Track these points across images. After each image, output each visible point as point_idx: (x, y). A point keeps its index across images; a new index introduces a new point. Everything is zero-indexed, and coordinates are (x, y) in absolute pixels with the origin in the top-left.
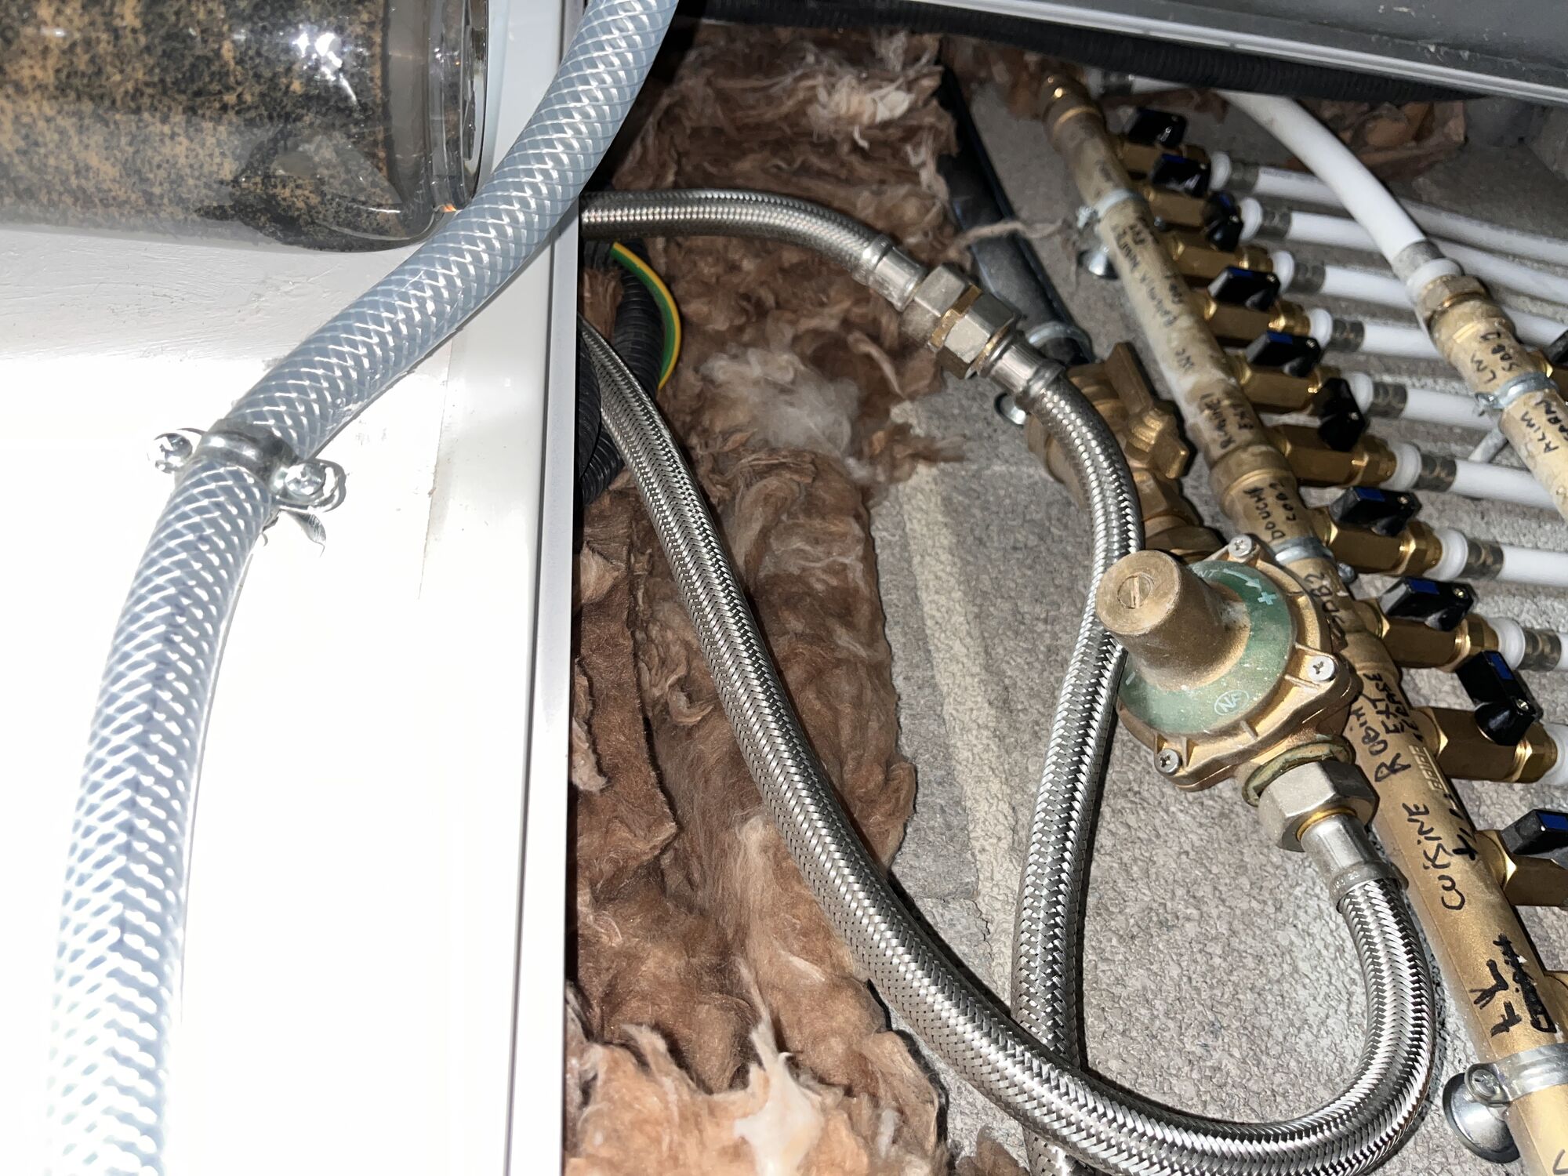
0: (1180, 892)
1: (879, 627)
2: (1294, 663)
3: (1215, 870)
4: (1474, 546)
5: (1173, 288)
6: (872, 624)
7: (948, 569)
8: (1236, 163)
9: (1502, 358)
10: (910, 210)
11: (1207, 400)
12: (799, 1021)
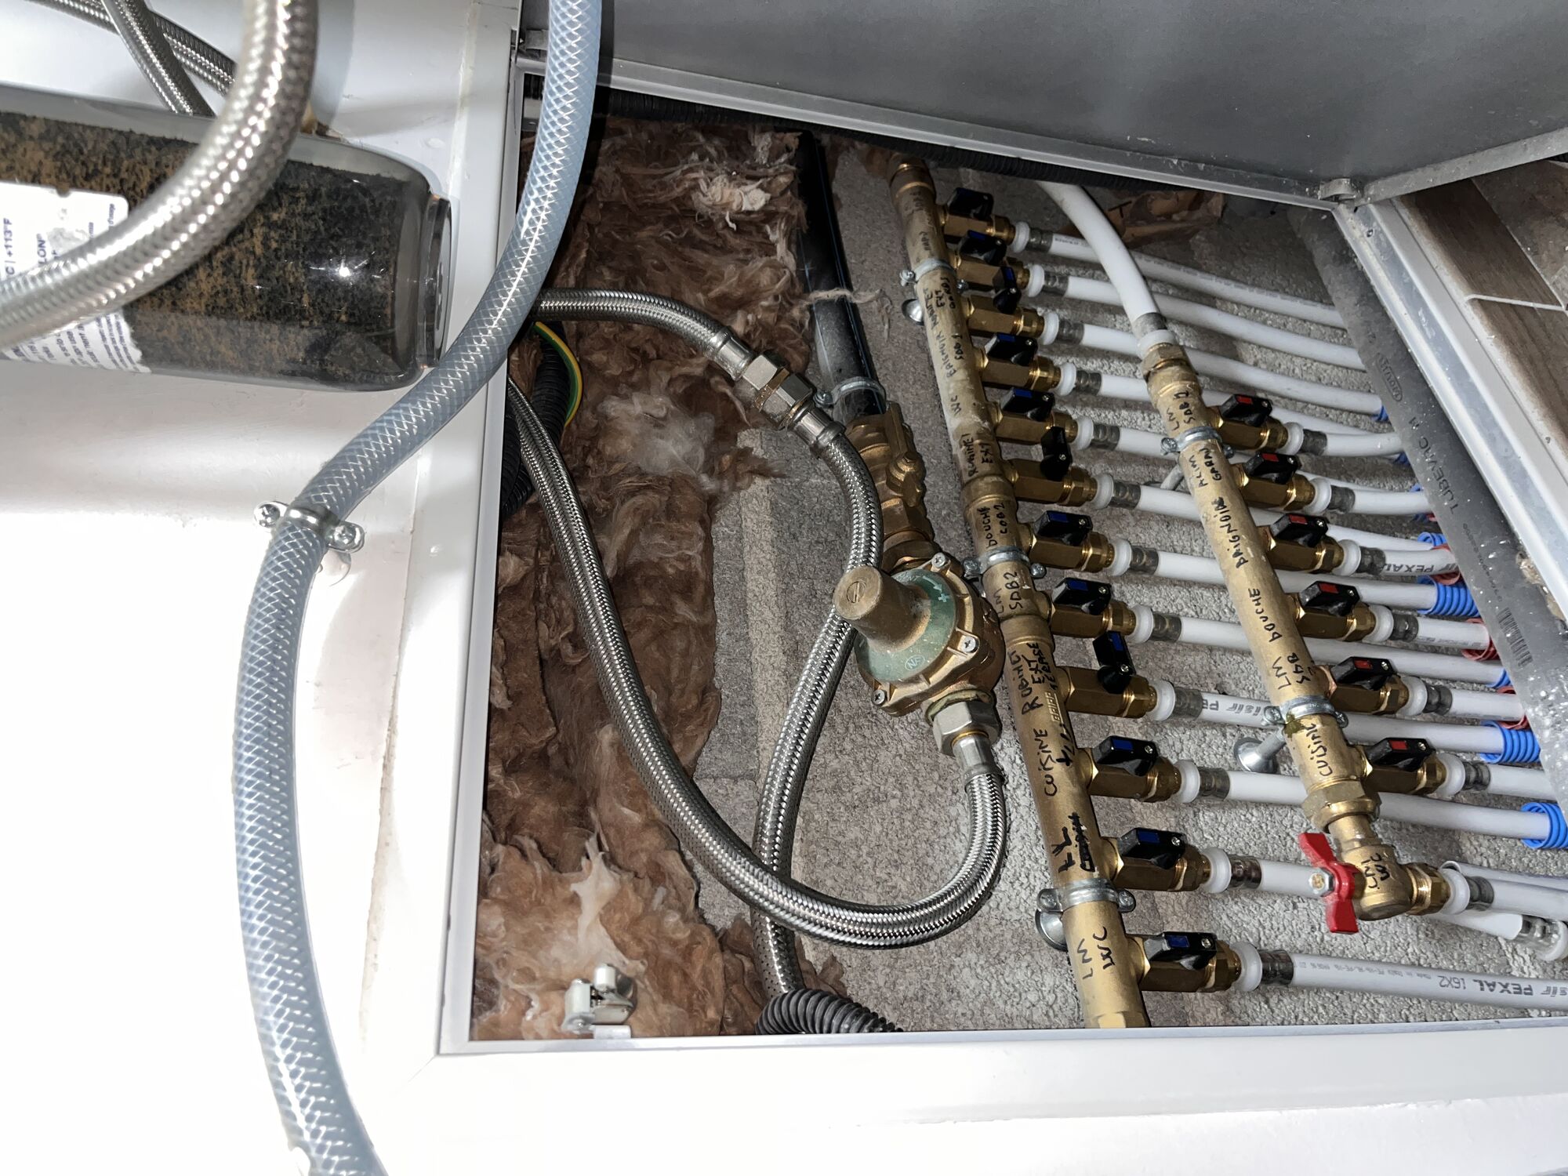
0: (891, 780)
1: (709, 600)
2: (955, 638)
3: (917, 767)
4: (1137, 551)
5: (957, 346)
6: (704, 599)
7: (768, 557)
8: (1034, 231)
9: (1186, 413)
10: (765, 278)
11: (965, 439)
12: (623, 843)
